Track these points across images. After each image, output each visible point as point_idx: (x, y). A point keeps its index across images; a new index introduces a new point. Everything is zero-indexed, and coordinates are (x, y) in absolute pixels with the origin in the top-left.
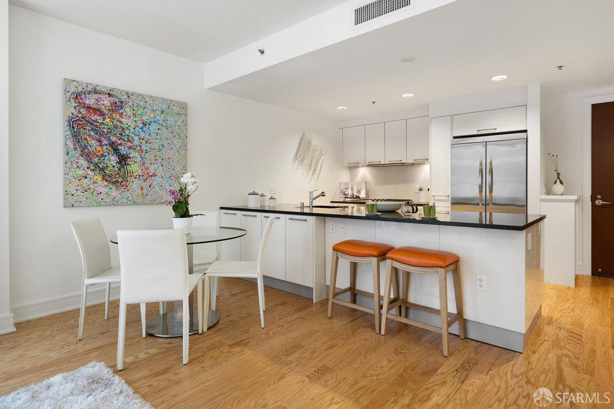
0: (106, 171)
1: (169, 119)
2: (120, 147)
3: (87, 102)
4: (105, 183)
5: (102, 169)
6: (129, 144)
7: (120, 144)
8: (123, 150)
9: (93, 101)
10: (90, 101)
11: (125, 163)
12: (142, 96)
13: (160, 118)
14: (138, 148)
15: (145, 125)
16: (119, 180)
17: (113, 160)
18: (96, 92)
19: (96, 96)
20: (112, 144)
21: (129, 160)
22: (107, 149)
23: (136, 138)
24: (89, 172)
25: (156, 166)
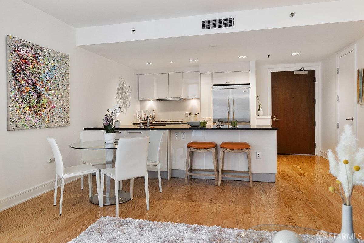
0: (30, 104)
1: (61, 67)
2: (37, 87)
4: (30, 113)
5: (29, 103)
6: (42, 84)
7: (38, 85)
8: (39, 88)
9: (24, 53)
10: (22, 53)
11: (40, 98)
12: (48, 50)
13: (57, 66)
14: (46, 87)
15: (49, 70)
16: (37, 110)
17: (34, 95)
18: (25, 46)
19: (25, 49)
20: (34, 84)
21: (42, 96)
22: (31, 88)
23: (45, 80)
24: (22, 104)
25: (54, 100)
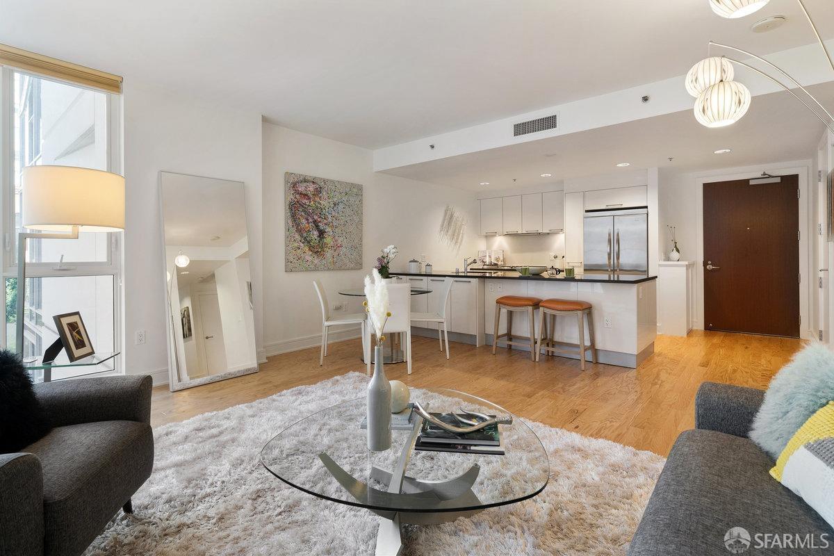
0: (311, 243)
1: (351, 199)
2: (320, 224)
3: (300, 189)
4: (311, 253)
5: (309, 242)
6: (325, 221)
7: (320, 222)
8: (322, 226)
9: (303, 188)
10: (301, 188)
11: (323, 237)
12: (333, 182)
13: (345, 199)
14: (331, 225)
15: (335, 205)
16: (319, 250)
17: (315, 234)
18: (305, 181)
19: (305, 184)
20: (315, 222)
21: (325, 234)
22: (312, 226)
23: (330, 216)
24: (302, 245)
25: (341, 239)
